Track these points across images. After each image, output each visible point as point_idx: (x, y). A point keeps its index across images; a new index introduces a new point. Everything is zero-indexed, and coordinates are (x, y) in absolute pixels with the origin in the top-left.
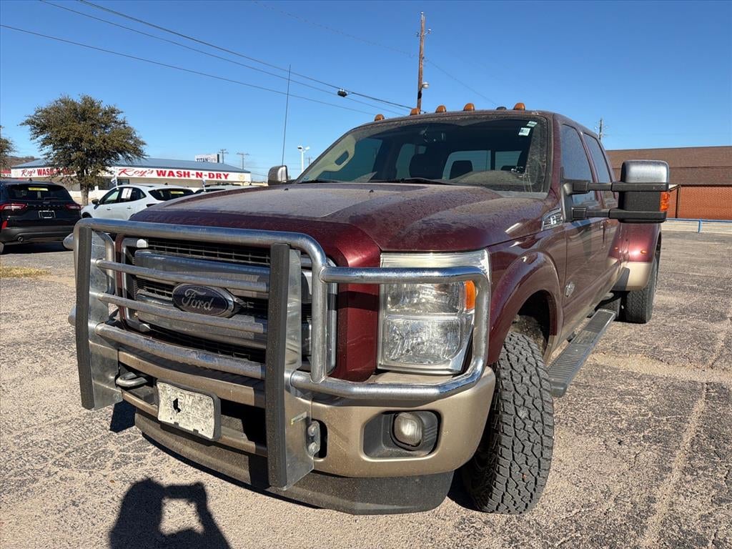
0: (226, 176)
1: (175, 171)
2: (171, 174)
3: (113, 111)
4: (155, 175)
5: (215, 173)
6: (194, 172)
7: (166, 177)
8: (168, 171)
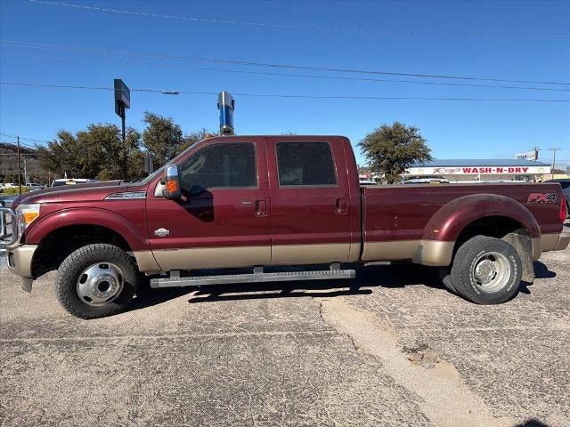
0: (525, 170)
1: (478, 168)
2: (475, 170)
3: (412, 130)
4: (461, 172)
5: (515, 168)
6: (495, 168)
7: (471, 173)
8: (472, 168)
